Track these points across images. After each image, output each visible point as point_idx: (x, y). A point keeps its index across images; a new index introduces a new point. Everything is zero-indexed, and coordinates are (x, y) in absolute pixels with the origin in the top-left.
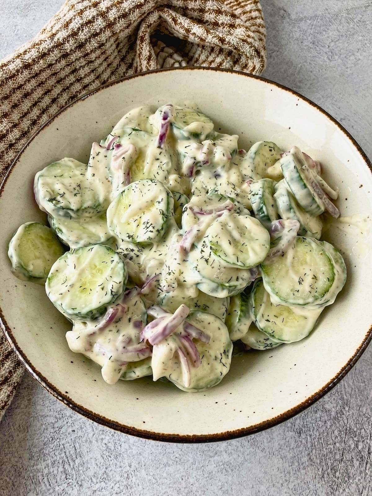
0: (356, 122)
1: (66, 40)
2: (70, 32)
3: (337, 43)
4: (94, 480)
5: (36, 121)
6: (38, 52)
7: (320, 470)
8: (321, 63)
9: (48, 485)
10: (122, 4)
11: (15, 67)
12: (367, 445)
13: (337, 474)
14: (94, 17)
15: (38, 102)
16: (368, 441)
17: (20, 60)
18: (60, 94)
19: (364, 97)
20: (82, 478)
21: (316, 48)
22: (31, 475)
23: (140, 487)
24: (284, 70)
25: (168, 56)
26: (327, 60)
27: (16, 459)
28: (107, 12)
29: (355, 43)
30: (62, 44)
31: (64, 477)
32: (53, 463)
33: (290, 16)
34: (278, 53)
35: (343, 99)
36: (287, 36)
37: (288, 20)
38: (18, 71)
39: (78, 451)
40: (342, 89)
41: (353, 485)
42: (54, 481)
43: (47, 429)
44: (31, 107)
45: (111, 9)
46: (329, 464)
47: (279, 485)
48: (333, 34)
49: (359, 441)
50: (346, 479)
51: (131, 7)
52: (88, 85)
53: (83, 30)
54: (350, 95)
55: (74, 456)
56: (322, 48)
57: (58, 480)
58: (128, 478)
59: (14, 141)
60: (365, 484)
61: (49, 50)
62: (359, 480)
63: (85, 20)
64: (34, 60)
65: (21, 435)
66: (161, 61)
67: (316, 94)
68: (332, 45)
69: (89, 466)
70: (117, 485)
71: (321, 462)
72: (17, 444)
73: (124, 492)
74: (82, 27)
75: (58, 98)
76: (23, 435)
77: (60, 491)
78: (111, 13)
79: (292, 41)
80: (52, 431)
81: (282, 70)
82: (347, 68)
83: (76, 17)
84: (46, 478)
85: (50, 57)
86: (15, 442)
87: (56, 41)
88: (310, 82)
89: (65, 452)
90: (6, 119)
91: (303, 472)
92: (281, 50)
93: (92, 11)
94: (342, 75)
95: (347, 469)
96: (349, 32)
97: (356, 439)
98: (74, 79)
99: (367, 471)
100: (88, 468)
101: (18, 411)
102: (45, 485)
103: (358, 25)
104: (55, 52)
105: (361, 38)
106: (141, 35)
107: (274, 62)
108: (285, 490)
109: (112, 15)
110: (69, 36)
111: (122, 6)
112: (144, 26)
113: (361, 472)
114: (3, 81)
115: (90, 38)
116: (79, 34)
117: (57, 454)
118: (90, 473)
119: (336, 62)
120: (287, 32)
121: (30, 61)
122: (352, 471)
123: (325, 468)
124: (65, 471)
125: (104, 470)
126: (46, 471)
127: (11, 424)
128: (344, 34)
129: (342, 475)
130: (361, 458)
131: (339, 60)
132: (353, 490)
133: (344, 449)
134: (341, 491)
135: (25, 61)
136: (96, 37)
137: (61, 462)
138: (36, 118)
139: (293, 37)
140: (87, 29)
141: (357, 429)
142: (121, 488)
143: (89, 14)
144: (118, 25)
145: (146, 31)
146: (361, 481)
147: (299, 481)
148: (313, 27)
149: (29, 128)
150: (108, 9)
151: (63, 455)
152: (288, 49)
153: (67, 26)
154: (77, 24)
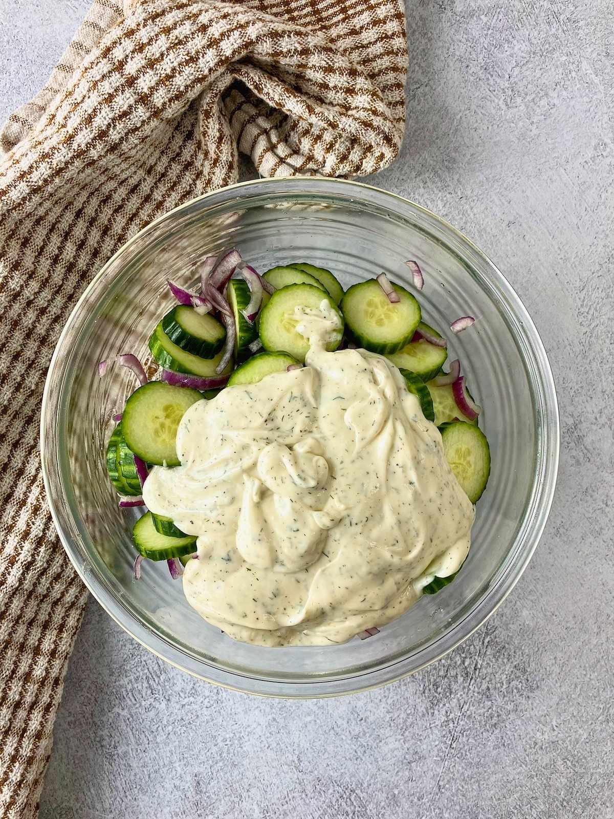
0: (530, 228)
1: (91, 145)
2: (95, 132)
3: (525, 68)
4: (182, 694)
5: (57, 256)
6: (50, 168)
7: (422, 686)
8: (493, 112)
9: (133, 700)
10: (174, 79)
11: (19, 195)
12: (475, 662)
13: (439, 690)
14: (130, 107)
15: (56, 223)
16: (476, 658)
17: (25, 184)
18: (87, 201)
19: (549, 181)
20: (169, 693)
21: (488, 79)
22: (114, 690)
23: (232, 702)
24: (434, 126)
25: (249, 121)
26: (504, 107)
27: (95, 676)
28: (152, 94)
29: (553, 70)
30: (85, 152)
31: (149, 692)
32: (137, 679)
33: (455, 5)
34: (427, 89)
35: (517, 185)
36: (445, 51)
37: (450, 14)
38: (24, 199)
39: (162, 667)
40: (518, 165)
41: (455, 700)
42: (139, 696)
43: (125, 646)
44: (47, 235)
45: (157, 90)
46: (432, 680)
47: (377, 701)
48: (520, 48)
49: (466, 658)
50: (448, 694)
51: (189, 83)
52: (127, 179)
53: (115, 126)
54: (529, 177)
55: (158, 673)
56: (498, 80)
57: (144, 695)
58: (218, 693)
59: (32, 297)
60: (466, 699)
61: (67, 163)
62: (461, 695)
63: (117, 111)
64: (45, 181)
65: (97, 652)
66: (237, 126)
67: (477, 174)
68: (515, 74)
69: (175, 681)
70: (207, 700)
71: (423, 678)
72: (94, 661)
73: (215, 705)
74: (113, 123)
75: (83, 208)
76: (99, 651)
77: (147, 706)
78: (158, 95)
79: (451, 65)
80: (131, 647)
81: (430, 126)
82: (532, 123)
83: (103, 107)
84: (130, 694)
85: (69, 171)
86: (91, 659)
87: (76, 148)
88: (472, 151)
89: (148, 669)
90: (17, 273)
91: (403, 688)
92: (431, 83)
93: (127, 97)
94: (522, 136)
95: (449, 685)
96: (547, 46)
97: (463, 655)
98: (106, 179)
99: (470, 687)
100: (174, 684)
101: (90, 626)
102: (131, 700)
103: (565, 28)
104: (76, 164)
105: (564, 58)
106: (205, 108)
107: (419, 108)
108: (383, 705)
109: (159, 99)
110: (94, 139)
111: (174, 83)
112: (210, 95)
113: (464, 688)
114: (4, 215)
115: (127, 134)
116: (110, 132)
117: (139, 670)
118: (177, 688)
119: (516, 110)
120: (445, 42)
121: (40, 183)
122: (454, 687)
123: (427, 684)
124: (150, 687)
125: (192, 685)
126: (129, 687)
127: (84, 640)
128: (539, 48)
129: (444, 691)
130: (467, 674)
131: (523, 107)
132: (453, 705)
133: (450, 665)
134: (441, 705)
135: (33, 184)
136: (136, 133)
137: (144, 677)
138: (57, 252)
139: (454, 55)
140: (122, 125)
141: (467, 646)
142: (212, 702)
143: (123, 101)
144: (170, 110)
145: (213, 103)
146: (464, 696)
147: (399, 697)
148: (490, 31)
149: (49, 271)
150: (153, 89)
151: (146, 671)
152: (442, 82)
153: (90, 122)
154: (105, 118)
